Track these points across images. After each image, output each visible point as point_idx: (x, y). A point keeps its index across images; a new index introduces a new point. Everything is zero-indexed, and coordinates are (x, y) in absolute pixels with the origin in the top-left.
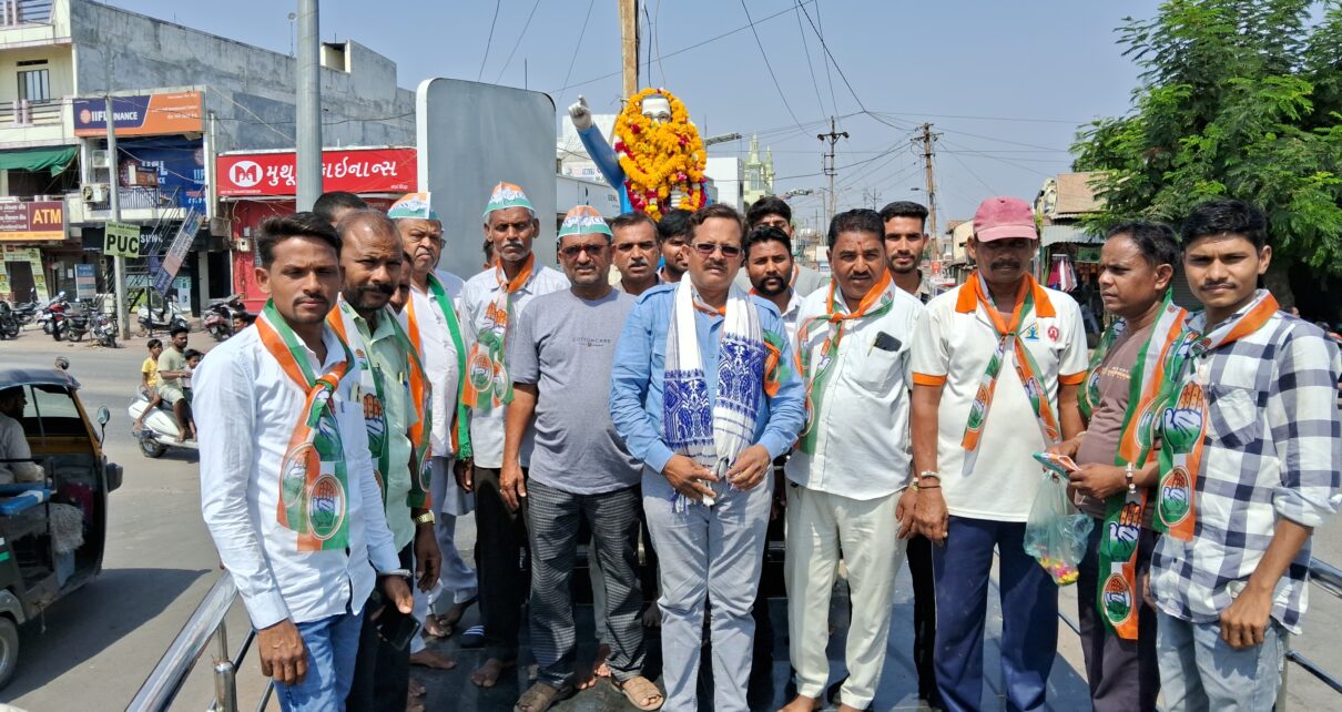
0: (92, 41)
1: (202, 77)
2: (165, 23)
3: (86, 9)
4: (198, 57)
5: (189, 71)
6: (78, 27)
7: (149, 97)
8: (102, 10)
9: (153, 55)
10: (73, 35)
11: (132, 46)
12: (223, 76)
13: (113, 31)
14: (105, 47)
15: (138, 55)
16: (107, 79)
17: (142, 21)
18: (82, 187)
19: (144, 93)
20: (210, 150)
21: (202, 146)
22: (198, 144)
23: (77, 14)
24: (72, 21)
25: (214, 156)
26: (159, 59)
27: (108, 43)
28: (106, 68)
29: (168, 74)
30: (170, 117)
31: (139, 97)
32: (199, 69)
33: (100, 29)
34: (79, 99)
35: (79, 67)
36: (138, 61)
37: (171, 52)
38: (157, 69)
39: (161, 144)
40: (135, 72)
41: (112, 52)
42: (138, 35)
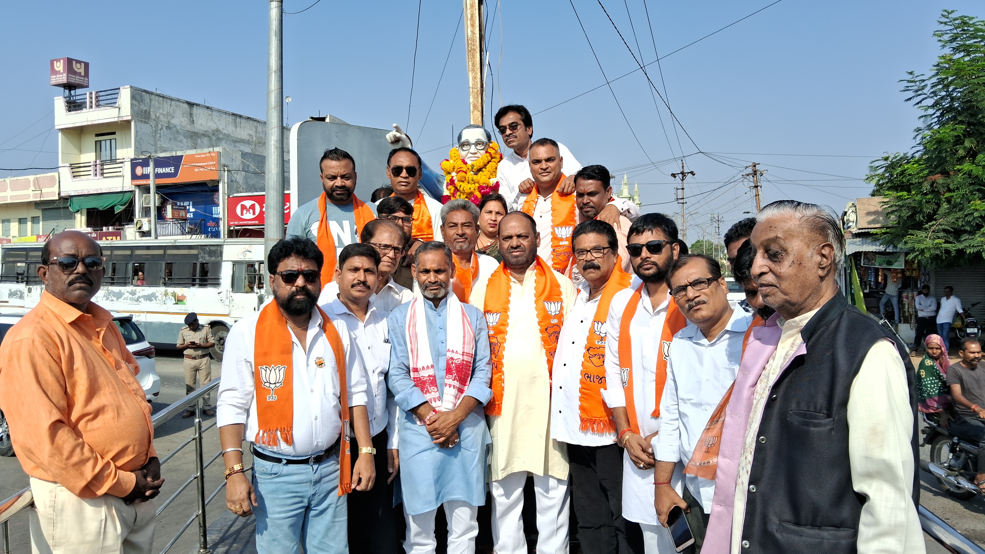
0: (145, 118)
1: (223, 142)
2: (198, 105)
3: (141, 96)
4: (220, 128)
5: (214, 138)
6: (136, 108)
7: (183, 156)
8: (153, 97)
9: (189, 128)
10: (132, 115)
11: (174, 121)
12: (237, 141)
13: (161, 111)
14: (154, 122)
15: (178, 128)
16: (155, 145)
17: (182, 104)
18: (135, 221)
19: (179, 153)
20: (224, 193)
21: (217, 190)
22: (215, 189)
23: (135, 99)
24: (132, 105)
25: (226, 197)
26: (193, 130)
27: (157, 119)
28: (155, 137)
29: (199, 140)
30: (196, 170)
31: (176, 157)
32: (221, 136)
33: (152, 110)
34: (135, 159)
35: (136, 136)
36: (178, 132)
37: (201, 125)
38: (191, 137)
39: (191, 190)
40: (175, 139)
41: (160, 126)
42: (178, 113)
